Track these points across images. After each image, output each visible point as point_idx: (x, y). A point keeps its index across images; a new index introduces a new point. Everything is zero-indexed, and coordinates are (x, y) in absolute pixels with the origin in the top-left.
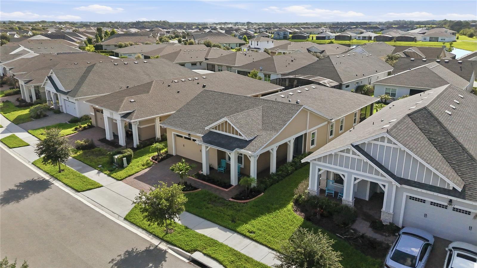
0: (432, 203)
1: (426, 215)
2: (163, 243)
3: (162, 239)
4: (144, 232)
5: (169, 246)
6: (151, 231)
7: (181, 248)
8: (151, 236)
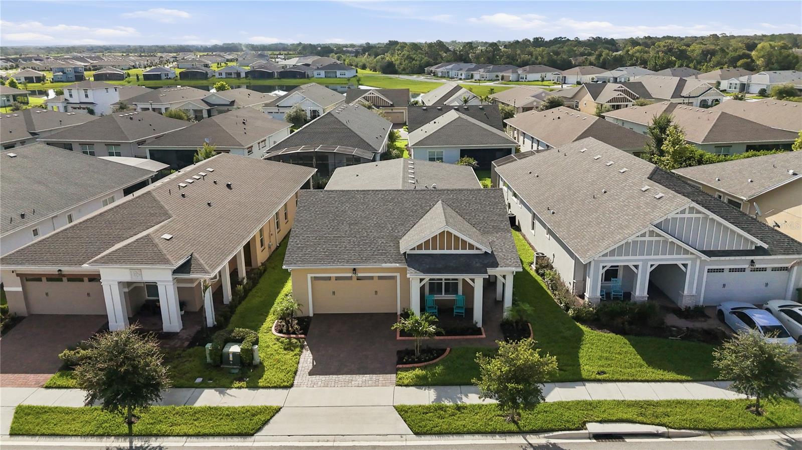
0: (731, 270)
1: (724, 285)
2: (528, 437)
3: (521, 432)
4: (477, 436)
5: (542, 435)
6: (490, 431)
7: (565, 430)
8: (497, 437)
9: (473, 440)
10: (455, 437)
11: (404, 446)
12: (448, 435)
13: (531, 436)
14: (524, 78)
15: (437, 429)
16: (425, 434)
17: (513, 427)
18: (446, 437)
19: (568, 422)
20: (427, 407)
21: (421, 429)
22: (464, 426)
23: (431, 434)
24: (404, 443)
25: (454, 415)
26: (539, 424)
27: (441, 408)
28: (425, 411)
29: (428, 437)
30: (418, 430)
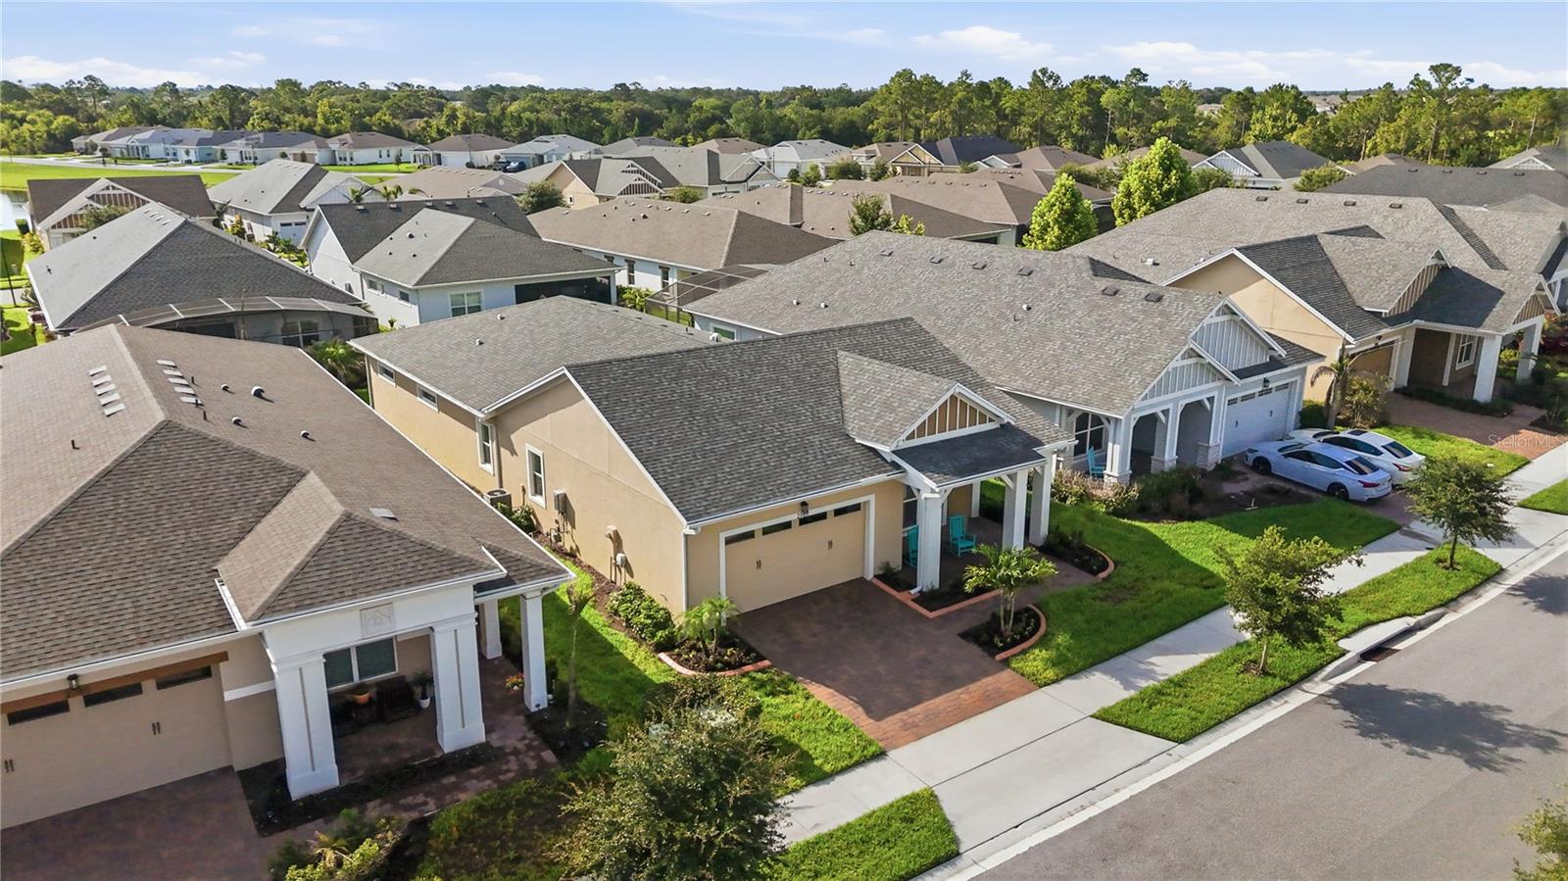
1: (1237, 423)
3: (1291, 684)
5: (1317, 679)
7: (1333, 661)
8: (1273, 702)
13: (1307, 685)
14: (348, 160)
15: (1200, 722)
16: (1193, 736)
17: (1278, 681)
18: (1222, 730)
21: (1181, 731)
22: (1222, 703)
24: (1186, 763)
26: (1300, 665)
29: (1202, 740)
30: (1179, 733)
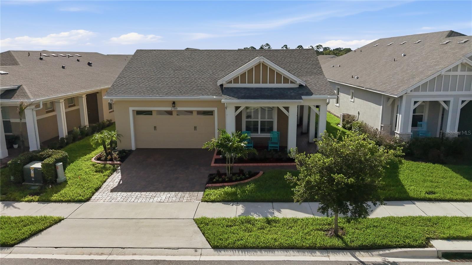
2: (357, 254)
3: (347, 248)
4: (291, 252)
5: (376, 253)
6: (308, 245)
7: (405, 247)
8: (318, 253)
9: (286, 256)
10: (263, 252)
11: (196, 261)
12: (254, 250)
13: (362, 253)
15: (241, 242)
16: (226, 248)
17: (337, 242)
18: (252, 252)
19: (407, 237)
20: (233, 220)
21: (221, 242)
22: (275, 239)
23: (233, 248)
24: (197, 258)
25: (264, 229)
26: (370, 240)
27: (249, 221)
28: (229, 224)
29: (230, 252)
30: (218, 242)
